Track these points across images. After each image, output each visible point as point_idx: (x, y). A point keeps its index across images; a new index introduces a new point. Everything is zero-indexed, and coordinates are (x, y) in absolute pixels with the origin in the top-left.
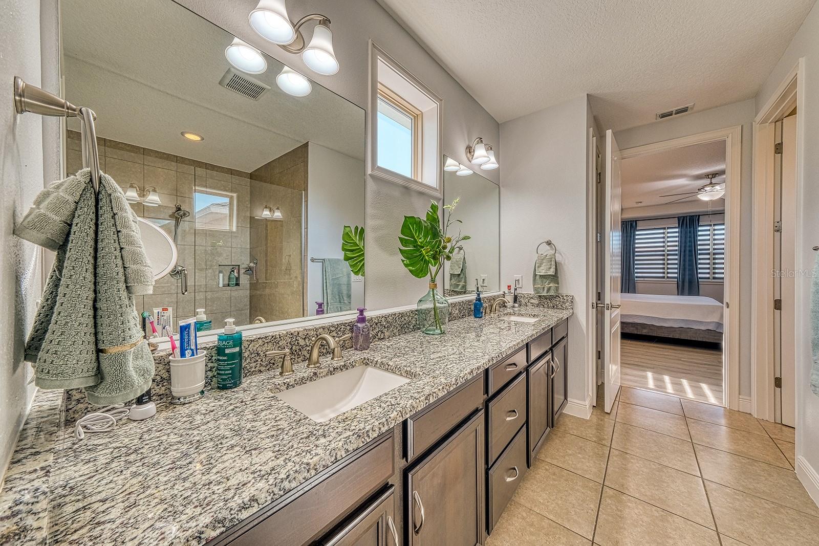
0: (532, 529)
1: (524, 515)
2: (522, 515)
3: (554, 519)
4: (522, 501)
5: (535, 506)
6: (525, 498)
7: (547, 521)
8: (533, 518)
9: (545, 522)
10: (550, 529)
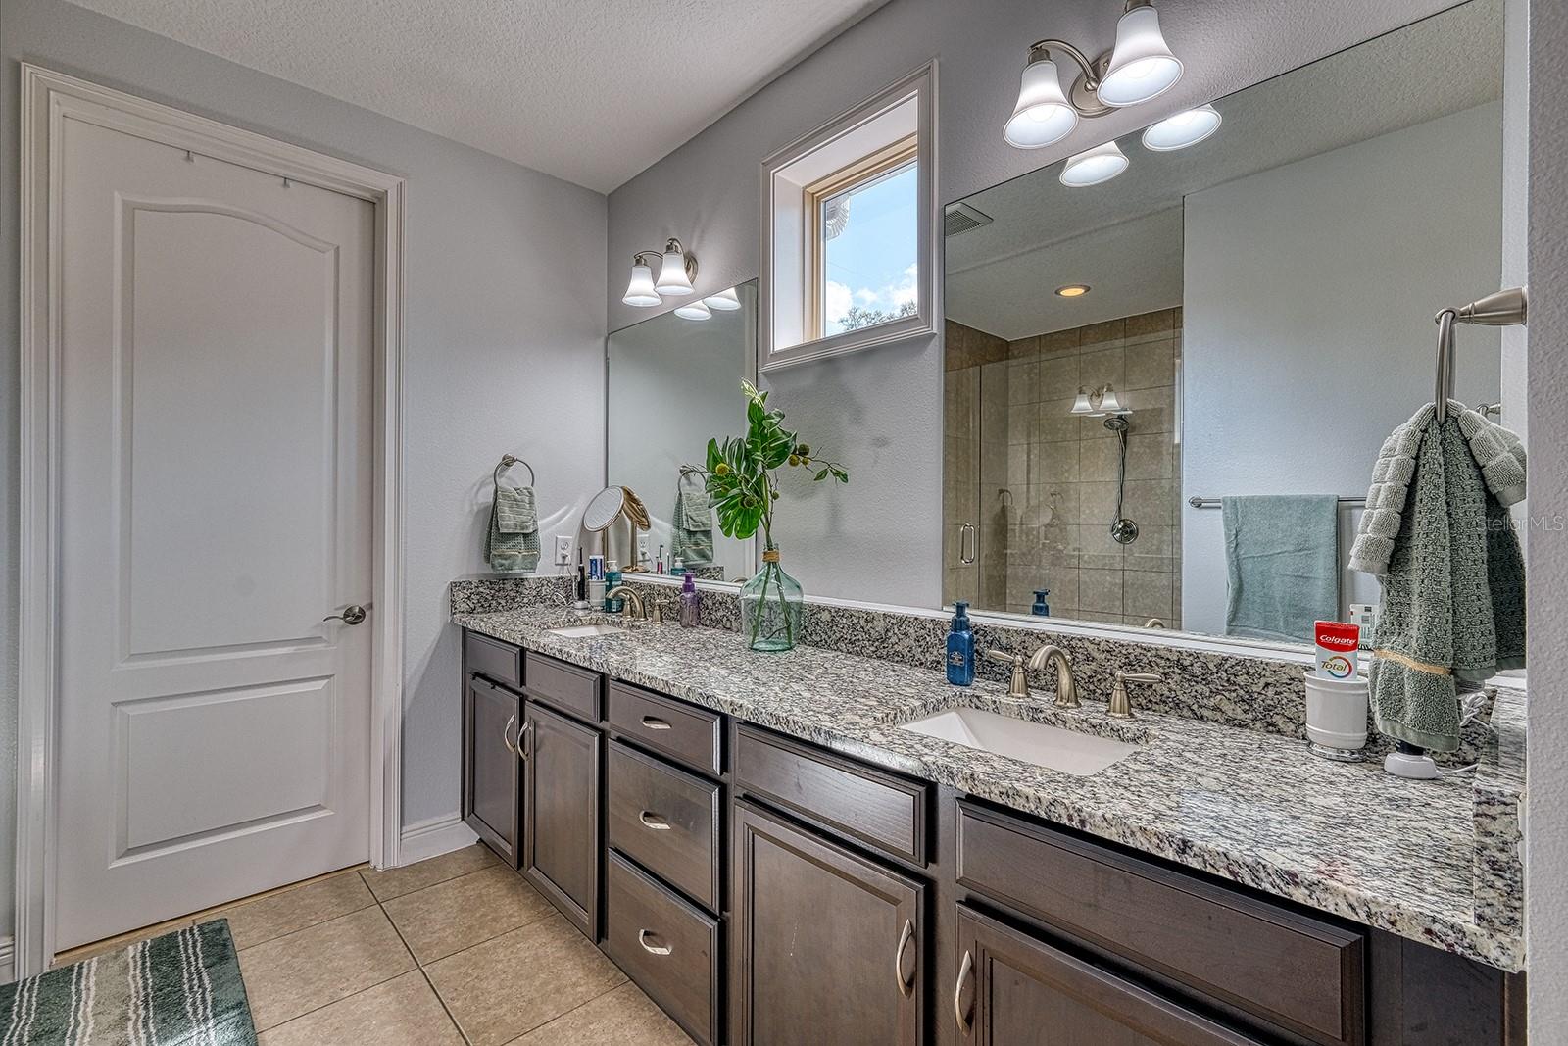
0: (552, 986)
1: (579, 989)
2: (581, 986)
3: (549, 1026)
4: (607, 998)
5: (588, 1012)
6: (611, 1004)
7: (552, 1014)
8: (567, 998)
9: (552, 1010)
10: (536, 1009)
